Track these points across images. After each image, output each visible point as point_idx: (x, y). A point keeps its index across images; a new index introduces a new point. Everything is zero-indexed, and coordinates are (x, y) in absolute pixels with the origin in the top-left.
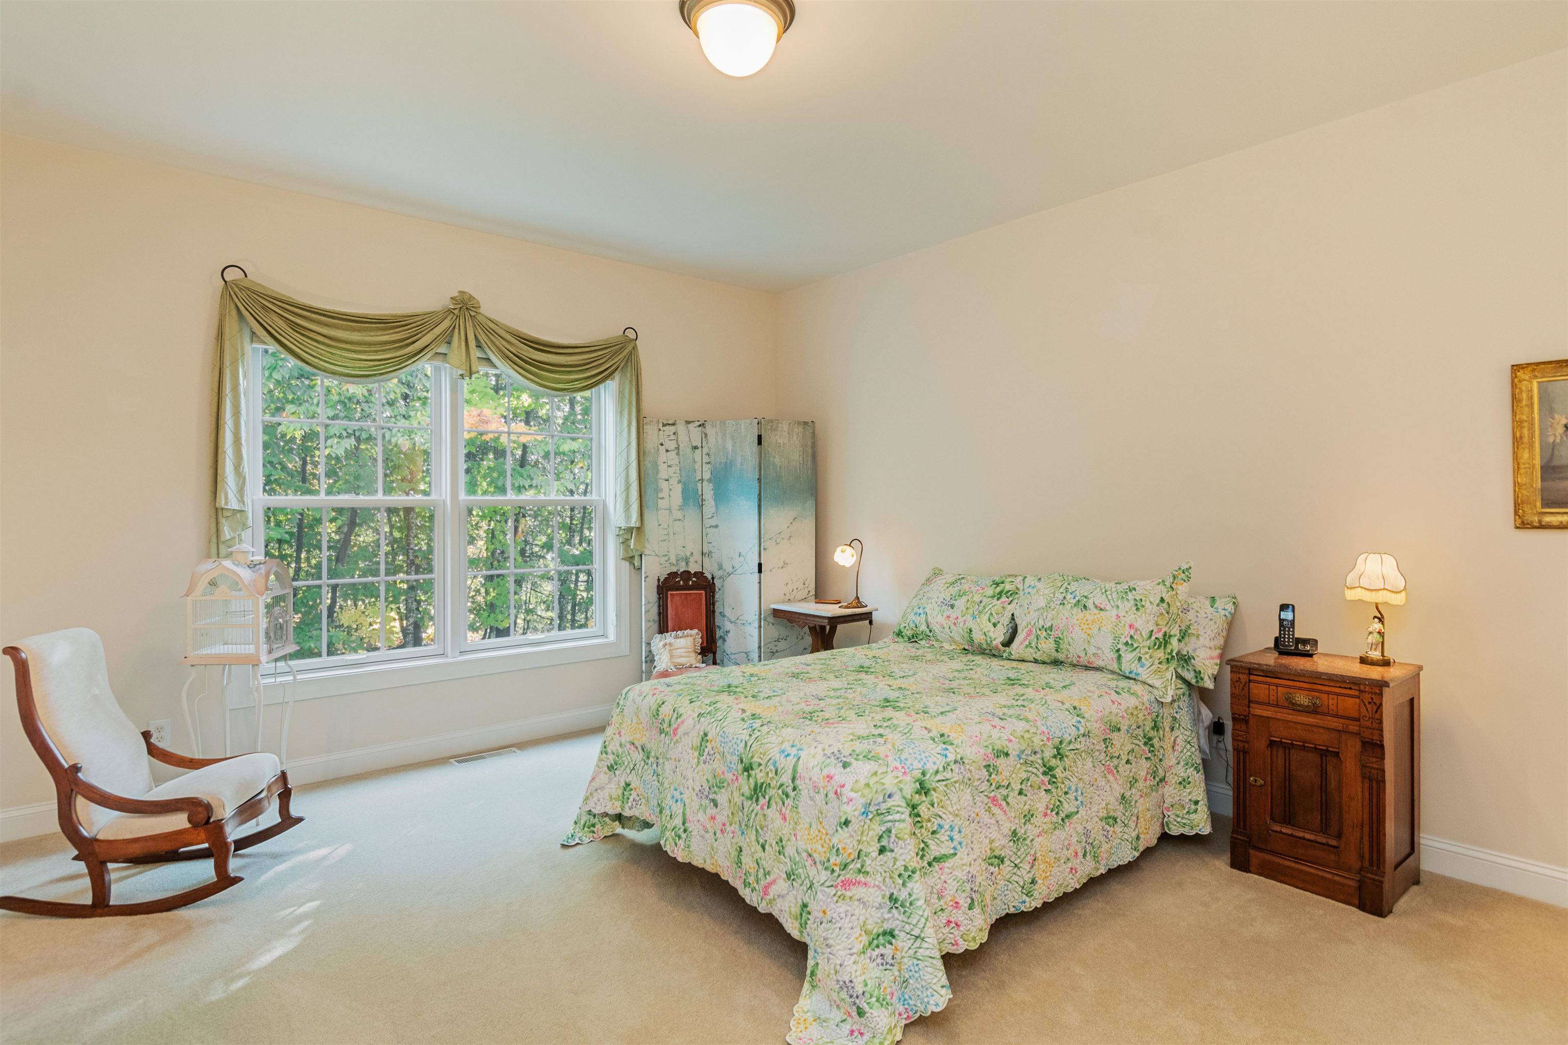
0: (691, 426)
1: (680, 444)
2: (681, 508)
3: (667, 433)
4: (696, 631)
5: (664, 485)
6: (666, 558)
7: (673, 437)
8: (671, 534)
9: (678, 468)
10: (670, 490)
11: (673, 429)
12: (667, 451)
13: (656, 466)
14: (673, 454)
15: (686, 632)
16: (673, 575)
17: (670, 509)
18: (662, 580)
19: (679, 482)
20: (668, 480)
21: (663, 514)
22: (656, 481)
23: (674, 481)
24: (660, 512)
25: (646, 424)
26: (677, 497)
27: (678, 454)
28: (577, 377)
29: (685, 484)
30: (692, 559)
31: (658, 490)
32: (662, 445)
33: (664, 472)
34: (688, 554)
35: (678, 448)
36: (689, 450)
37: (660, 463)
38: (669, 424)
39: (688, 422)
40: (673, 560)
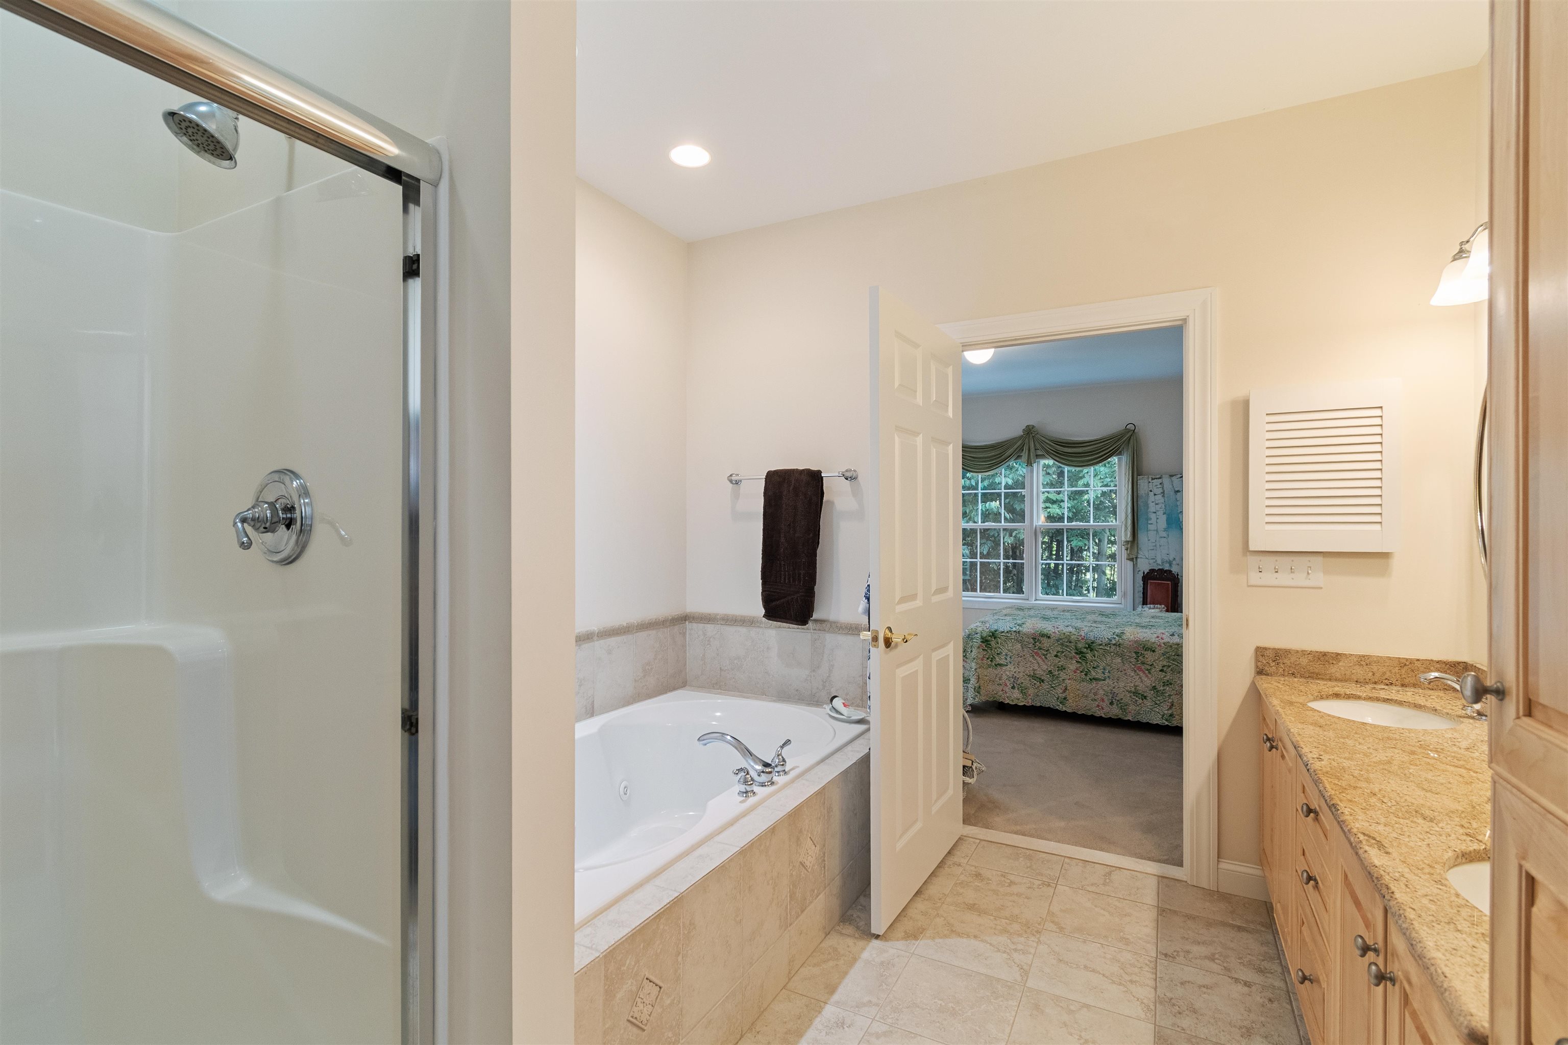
0: (1174, 478)
1: (1165, 488)
2: (1165, 530)
3: (1154, 484)
4: (1163, 606)
5: (1153, 516)
6: (1154, 561)
7: (1159, 486)
8: (1158, 546)
9: (1163, 505)
10: (1157, 519)
11: (1160, 481)
12: (1155, 495)
13: (1147, 505)
14: (1160, 497)
15: (1156, 606)
16: (1152, 571)
17: (1157, 531)
18: (1145, 573)
19: (1164, 513)
20: (1156, 513)
21: (1152, 534)
22: (1147, 513)
23: (1160, 513)
24: (1149, 532)
25: (1140, 479)
26: (1163, 522)
27: (1163, 496)
28: (1090, 458)
29: (1168, 515)
30: (1174, 562)
31: (1148, 519)
32: (1151, 491)
33: (1152, 508)
34: (1171, 559)
35: (1163, 493)
36: (1172, 493)
37: (1150, 502)
38: (1156, 478)
39: (1171, 476)
40: (1159, 562)
